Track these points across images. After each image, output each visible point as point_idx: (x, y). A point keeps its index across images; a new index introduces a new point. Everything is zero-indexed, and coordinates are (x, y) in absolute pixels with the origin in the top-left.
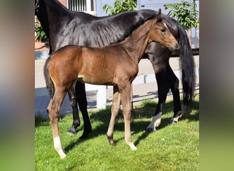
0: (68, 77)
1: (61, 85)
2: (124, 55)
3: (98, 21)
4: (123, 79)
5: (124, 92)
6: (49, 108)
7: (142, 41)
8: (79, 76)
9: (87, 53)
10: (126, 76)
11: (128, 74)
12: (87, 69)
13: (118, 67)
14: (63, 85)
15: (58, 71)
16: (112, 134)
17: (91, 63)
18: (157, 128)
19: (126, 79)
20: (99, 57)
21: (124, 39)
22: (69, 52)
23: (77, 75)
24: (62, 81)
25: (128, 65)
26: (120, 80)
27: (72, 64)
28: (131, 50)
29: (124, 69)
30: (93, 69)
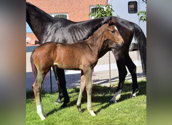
0: (46, 64)
1: (41, 69)
2: (88, 49)
3: (75, 25)
4: (86, 66)
5: (87, 75)
6: (34, 85)
7: (100, 39)
8: (55, 64)
9: (60, 48)
10: (88, 64)
11: (90, 62)
12: (59, 59)
13: (83, 57)
14: (43, 70)
15: (39, 60)
16: (80, 105)
17: (63, 55)
18: (118, 101)
19: (88, 66)
20: (69, 50)
21: (88, 38)
22: (47, 47)
23: (53, 63)
24: (41, 67)
25: (90, 56)
26: (84, 66)
27: (49, 55)
28: (92, 45)
29: (87, 59)
30: (64, 59)
